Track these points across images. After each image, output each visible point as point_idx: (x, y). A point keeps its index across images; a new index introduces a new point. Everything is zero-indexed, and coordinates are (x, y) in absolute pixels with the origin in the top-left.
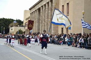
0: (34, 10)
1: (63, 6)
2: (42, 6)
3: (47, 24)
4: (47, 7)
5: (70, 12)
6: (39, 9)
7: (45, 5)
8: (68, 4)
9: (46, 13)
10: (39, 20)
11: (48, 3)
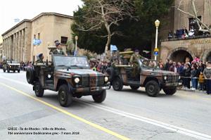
1: (35, 35)
2: (15, 34)
4: (19, 35)
6: (12, 36)
7: (18, 33)
8: (39, 34)
9: (19, 40)
10: (12, 47)
11: (21, 31)
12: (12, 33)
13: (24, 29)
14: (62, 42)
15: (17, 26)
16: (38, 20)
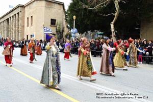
0: (3, 20)
1: (28, 18)
2: (10, 17)
3: (15, 32)
4: (14, 18)
5: (33, 23)
6: (8, 20)
7: (13, 16)
8: (32, 17)
9: (14, 23)
10: (8, 28)
11: (15, 15)
12: (8, 17)
13: (18, 13)
14: (52, 23)
15: (12, 11)
16: (31, 5)
